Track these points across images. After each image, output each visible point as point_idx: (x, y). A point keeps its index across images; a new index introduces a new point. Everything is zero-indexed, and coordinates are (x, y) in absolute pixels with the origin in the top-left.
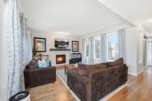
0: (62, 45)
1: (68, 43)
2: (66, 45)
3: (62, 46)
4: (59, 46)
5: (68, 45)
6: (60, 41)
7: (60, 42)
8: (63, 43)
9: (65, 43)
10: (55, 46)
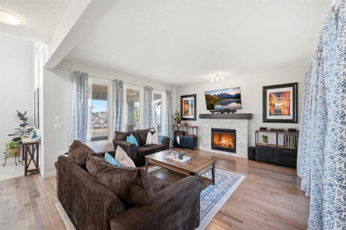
0: (223, 104)
1: (238, 96)
2: (232, 102)
3: (225, 107)
4: (218, 107)
5: (239, 102)
6: (218, 96)
7: (218, 98)
8: (225, 98)
9: (229, 97)
10: (208, 109)
